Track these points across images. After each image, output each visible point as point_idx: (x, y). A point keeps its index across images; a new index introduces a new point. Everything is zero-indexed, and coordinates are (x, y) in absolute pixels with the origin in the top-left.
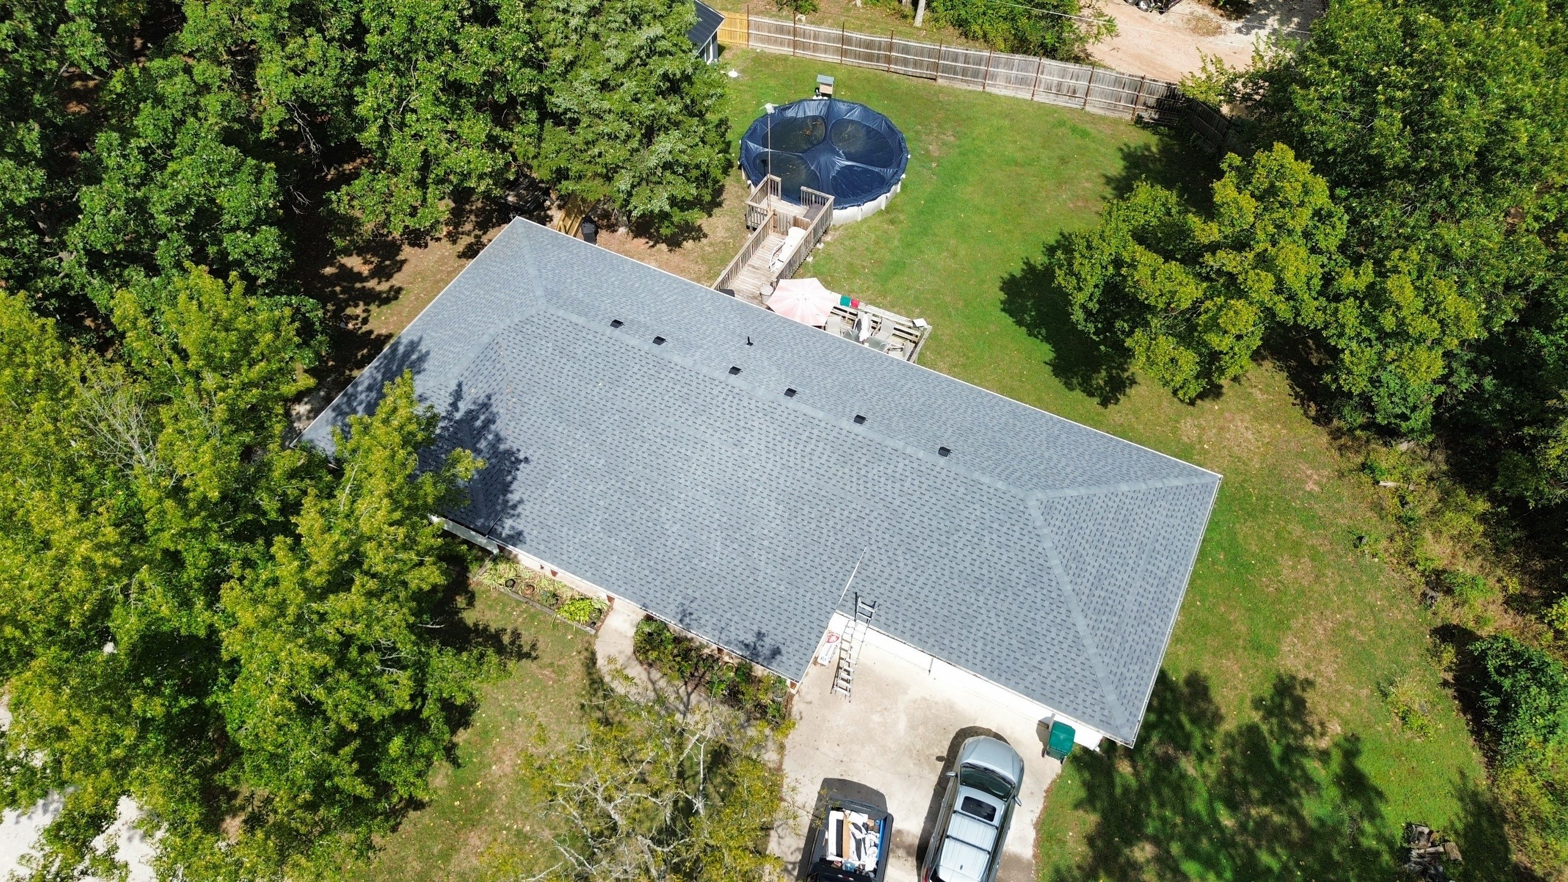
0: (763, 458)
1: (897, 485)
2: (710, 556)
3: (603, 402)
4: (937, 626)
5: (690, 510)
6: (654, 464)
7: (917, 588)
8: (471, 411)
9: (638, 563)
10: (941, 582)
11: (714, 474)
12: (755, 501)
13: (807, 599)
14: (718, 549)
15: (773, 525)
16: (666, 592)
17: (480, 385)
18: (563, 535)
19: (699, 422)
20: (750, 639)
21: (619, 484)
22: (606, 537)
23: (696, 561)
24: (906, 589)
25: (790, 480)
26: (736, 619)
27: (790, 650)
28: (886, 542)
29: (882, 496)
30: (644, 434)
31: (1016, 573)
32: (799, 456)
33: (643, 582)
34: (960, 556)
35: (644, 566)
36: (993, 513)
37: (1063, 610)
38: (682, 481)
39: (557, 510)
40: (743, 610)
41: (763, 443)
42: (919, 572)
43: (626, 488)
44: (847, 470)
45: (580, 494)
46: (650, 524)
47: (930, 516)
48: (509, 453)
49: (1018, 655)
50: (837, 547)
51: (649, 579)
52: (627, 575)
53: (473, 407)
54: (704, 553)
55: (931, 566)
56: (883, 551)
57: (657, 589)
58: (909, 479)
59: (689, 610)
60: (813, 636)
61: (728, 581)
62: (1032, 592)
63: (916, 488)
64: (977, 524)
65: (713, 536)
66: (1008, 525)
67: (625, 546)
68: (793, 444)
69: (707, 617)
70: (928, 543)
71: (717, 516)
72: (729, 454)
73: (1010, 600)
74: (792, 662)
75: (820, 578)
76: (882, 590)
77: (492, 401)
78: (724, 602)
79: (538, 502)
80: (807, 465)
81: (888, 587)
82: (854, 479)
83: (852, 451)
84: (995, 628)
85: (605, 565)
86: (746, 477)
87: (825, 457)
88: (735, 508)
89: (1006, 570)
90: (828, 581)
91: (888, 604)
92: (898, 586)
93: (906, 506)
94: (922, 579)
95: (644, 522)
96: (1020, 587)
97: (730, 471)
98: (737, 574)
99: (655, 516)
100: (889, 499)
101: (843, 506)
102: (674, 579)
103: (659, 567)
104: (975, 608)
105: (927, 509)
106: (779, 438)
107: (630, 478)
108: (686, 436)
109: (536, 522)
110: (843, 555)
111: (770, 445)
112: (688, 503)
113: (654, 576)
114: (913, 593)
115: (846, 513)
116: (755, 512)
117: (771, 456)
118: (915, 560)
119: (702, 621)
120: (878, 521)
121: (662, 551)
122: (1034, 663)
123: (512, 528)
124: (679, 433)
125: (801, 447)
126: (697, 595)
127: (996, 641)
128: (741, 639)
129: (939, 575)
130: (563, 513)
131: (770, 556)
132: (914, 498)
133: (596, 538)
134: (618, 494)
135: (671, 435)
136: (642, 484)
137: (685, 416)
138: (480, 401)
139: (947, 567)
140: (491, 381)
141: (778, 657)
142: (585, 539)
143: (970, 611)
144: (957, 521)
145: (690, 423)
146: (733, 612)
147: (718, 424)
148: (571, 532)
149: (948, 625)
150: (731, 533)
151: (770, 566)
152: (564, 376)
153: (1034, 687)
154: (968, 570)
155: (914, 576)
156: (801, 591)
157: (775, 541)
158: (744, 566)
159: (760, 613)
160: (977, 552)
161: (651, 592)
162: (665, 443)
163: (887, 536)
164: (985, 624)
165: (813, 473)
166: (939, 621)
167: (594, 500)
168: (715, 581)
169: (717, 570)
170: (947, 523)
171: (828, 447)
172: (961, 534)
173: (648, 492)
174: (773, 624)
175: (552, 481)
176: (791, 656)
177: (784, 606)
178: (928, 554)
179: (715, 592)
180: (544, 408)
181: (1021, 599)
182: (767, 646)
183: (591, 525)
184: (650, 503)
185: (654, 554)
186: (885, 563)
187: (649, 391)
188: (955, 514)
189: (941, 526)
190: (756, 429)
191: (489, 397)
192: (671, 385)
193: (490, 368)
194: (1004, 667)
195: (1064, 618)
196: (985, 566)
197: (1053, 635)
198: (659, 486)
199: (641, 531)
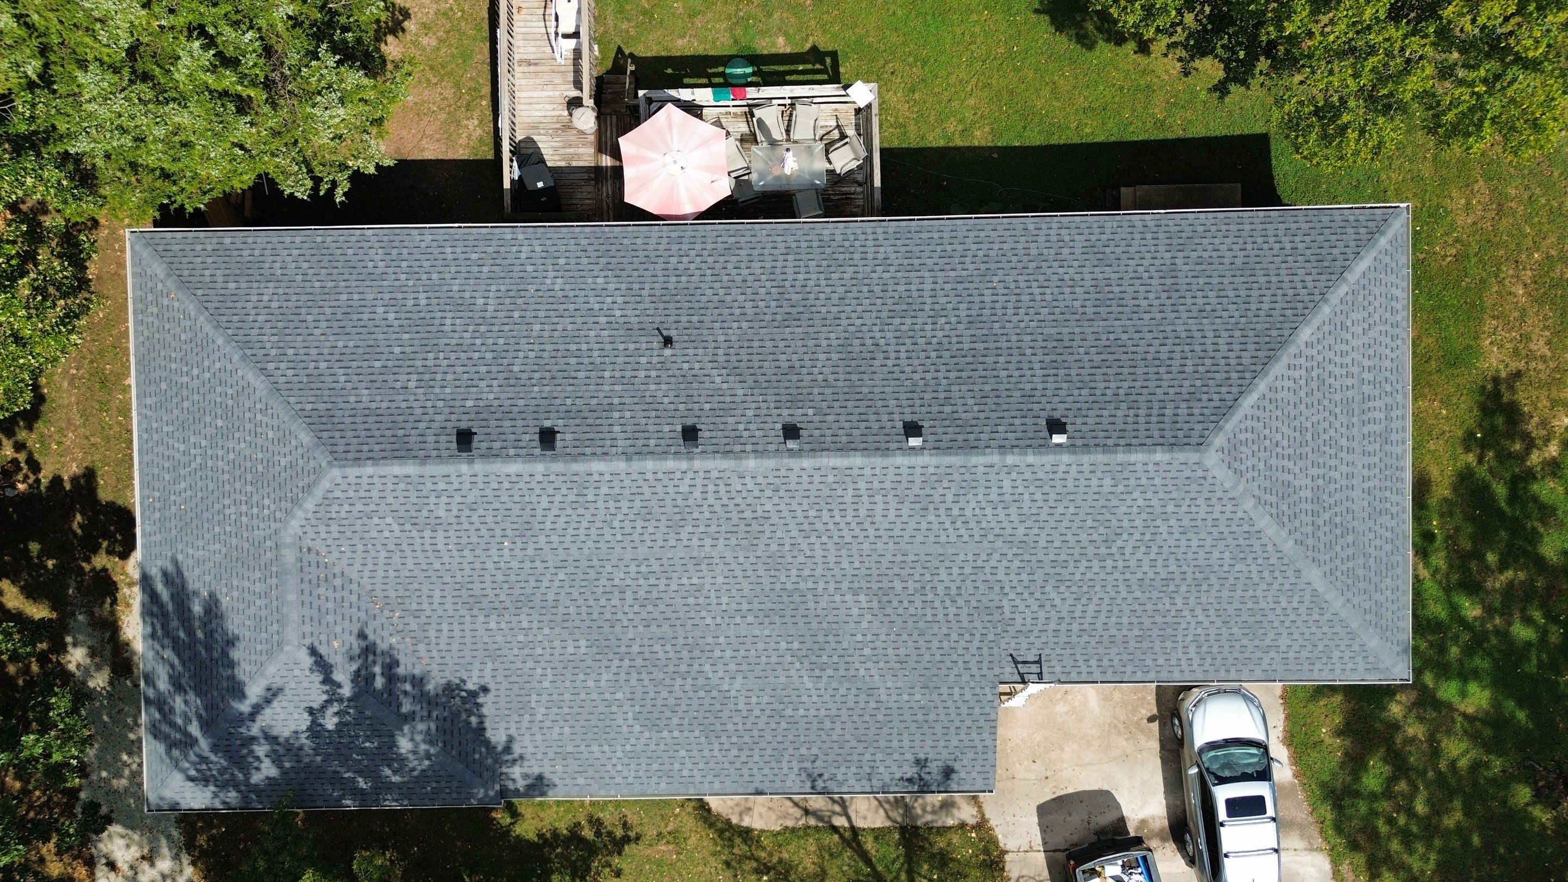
0: (804, 546)
1: (1013, 510)
2: (804, 699)
3: (528, 565)
4: (1131, 650)
5: (742, 653)
6: (656, 615)
7: (1089, 620)
8: (357, 673)
9: (716, 746)
10: (1119, 601)
11: (746, 592)
12: (823, 604)
13: (956, 697)
14: (810, 685)
15: (864, 625)
16: (774, 764)
17: (338, 629)
18: (597, 755)
19: (684, 536)
20: (910, 771)
21: (627, 662)
22: (654, 734)
23: (789, 712)
24: (1075, 626)
25: (856, 559)
26: (879, 756)
27: (965, 762)
28: (1026, 583)
29: (997, 531)
30: (617, 582)
31: (1216, 555)
32: (853, 525)
33: (738, 765)
34: (1133, 563)
35: (727, 746)
36: (1161, 495)
37: (1290, 573)
38: (709, 620)
39: (567, 730)
40: (882, 744)
41: (792, 526)
42: (1084, 601)
43: (639, 662)
44: (931, 518)
45: (583, 696)
46: (701, 694)
47: (1074, 530)
48: (450, 689)
49: (1245, 642)
50: (964, 618)
51: (744, 758)
52: (712, 765)
53: (354, 667)
54: (794, 698)
55: (1098, 588)
56: (1026, 596)
57: (761, 764)
58: (1026, 496)
59: (816, 772)
60: (985, 735)
61: (845, 718)
62: (1244, 568)
63: (1040, 504)
64: (1144, 516)
65: (792, 672)
66: (1187, 502)
67: (686, 734)
68: (836, 512)
69: (843, 769)
70: (1084, 563)
71: (783, 645)
72: (752, 560)
73: (1216, 587)
74: (974, 775)
75: (960, 664)
76: (1044, 639)
77: (371, 637)
78: (854, 743)
79: (535, 729)
80: (871, 532)
81: (1050, 633)
82: (948, 525)
83: (928, 491)
84: (1206, 624)
85: (677, 766)
86: (794, 579)
87: (892, 513)
88: (801, 625)
89: (1202, 555)
90: (973, 664)
91: (1058, 651)
92: (1063, 627)
93: (1036, 531)
94: (1092, 607)
95: (691, 694)
96: (1226, 568)
97: (766, 581)
98: (851, 705)
99: (701, 681)
100: (1009, 531)
101: (947, 564)
102: (775, 744)
103: (747, 739)
104: (1173, 613)
105: (1066, 523)
106: (812, 513)
107: (635, 649)
108: (676, 561)
109: (551, 755)
110: (977, 624)
111: (805, 526)
112: (735, 646)
113: (746, 752)
114: (1086, 626)
115: (955, 571)
116: (830, 619)
117: (813, 540)
118: (1074, 589)
119: (840, 777)
120: (1005, 563)
121: (737, 719)
122: (1268, 642)
123: (526, 776)
124: (665, 561)
125: (850, 513)
126: (815, 750)
127: (1212, 637)
128: (898, 776)
129: (1113, 594)
130: (577, 729)
131: (881, 665)
132: (1043, 516)
133: (643, 741)
134: (634, 676)
135: (656, 568)
136: (657, 648)
137: (659, 536)
138: (357, 651)
139: (1120, 583)
140: (347, 612)
141: (954, 776)
142: (628, 748)
143: (1169, 619)
144: (1114, 523)
145: (672, 542)
146: (871, 750)
147: (714, 528)
148: (606, 748)
149: (1145, 644)
150: (814, 659)
151: (889, 677)
152: (444, 553)
153: (1274, 667)
154: (1151, 575)
155: (1080, 607)
156: (944, 690)
157: (878, 644)
158: (854, 691)
159: (905, 736)
160: (1155, 549)
161: (755, 771)
162: (652, 581)
163: (1024, 577)
164: (1193, 625)
165: (885, 539)
166: (1132, 644)
167: (607, 696)
168: (828, 724)
169: (823, 712)
170: (1102, 530)
171: (890, 498)
172: (1125, 536)
173: (671, 655)
174: (929, 743)
175: (534, 698)
176: (969, 768)
177: (932, 717)
178: (1089, 576)
179: (835, 737)
180: (449, 606)
181: (1232, 581)
182: (935, 771)
183: (625, 729)
184: (683, 668)
185: (730, 727)
186: (1035, 608)
187: (585, 524)
188: (1108, 516)
189: (1095, 537)
190: (773, 515)
191: (362, 635)
192: (611, 504)
193: (330, 594)
194: (1230, 661)
195: (1293, 580)
196: (1172, 561)
197: (1284, 604)
198: (681, 641)
199: (696, 707)
